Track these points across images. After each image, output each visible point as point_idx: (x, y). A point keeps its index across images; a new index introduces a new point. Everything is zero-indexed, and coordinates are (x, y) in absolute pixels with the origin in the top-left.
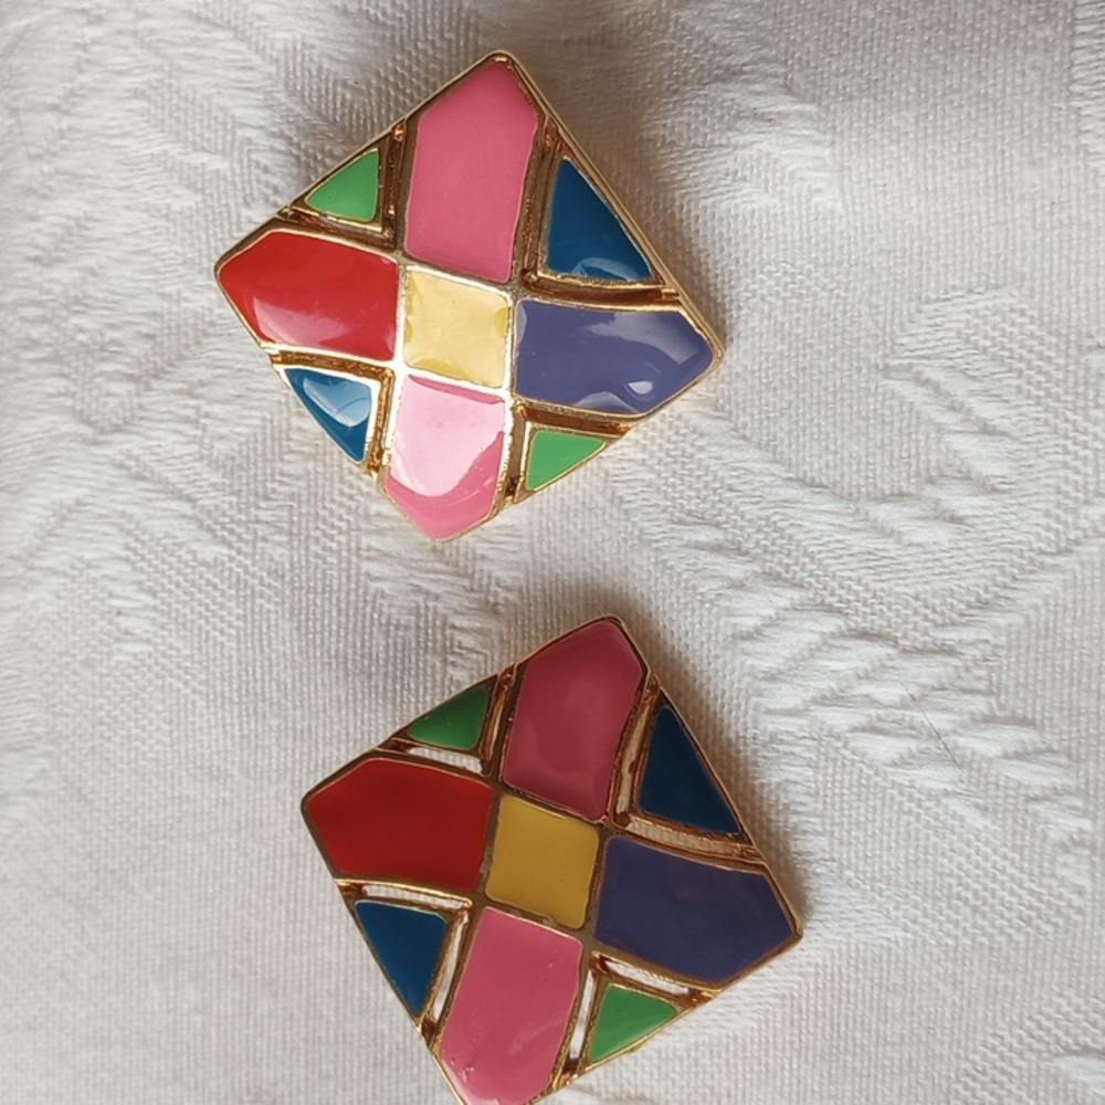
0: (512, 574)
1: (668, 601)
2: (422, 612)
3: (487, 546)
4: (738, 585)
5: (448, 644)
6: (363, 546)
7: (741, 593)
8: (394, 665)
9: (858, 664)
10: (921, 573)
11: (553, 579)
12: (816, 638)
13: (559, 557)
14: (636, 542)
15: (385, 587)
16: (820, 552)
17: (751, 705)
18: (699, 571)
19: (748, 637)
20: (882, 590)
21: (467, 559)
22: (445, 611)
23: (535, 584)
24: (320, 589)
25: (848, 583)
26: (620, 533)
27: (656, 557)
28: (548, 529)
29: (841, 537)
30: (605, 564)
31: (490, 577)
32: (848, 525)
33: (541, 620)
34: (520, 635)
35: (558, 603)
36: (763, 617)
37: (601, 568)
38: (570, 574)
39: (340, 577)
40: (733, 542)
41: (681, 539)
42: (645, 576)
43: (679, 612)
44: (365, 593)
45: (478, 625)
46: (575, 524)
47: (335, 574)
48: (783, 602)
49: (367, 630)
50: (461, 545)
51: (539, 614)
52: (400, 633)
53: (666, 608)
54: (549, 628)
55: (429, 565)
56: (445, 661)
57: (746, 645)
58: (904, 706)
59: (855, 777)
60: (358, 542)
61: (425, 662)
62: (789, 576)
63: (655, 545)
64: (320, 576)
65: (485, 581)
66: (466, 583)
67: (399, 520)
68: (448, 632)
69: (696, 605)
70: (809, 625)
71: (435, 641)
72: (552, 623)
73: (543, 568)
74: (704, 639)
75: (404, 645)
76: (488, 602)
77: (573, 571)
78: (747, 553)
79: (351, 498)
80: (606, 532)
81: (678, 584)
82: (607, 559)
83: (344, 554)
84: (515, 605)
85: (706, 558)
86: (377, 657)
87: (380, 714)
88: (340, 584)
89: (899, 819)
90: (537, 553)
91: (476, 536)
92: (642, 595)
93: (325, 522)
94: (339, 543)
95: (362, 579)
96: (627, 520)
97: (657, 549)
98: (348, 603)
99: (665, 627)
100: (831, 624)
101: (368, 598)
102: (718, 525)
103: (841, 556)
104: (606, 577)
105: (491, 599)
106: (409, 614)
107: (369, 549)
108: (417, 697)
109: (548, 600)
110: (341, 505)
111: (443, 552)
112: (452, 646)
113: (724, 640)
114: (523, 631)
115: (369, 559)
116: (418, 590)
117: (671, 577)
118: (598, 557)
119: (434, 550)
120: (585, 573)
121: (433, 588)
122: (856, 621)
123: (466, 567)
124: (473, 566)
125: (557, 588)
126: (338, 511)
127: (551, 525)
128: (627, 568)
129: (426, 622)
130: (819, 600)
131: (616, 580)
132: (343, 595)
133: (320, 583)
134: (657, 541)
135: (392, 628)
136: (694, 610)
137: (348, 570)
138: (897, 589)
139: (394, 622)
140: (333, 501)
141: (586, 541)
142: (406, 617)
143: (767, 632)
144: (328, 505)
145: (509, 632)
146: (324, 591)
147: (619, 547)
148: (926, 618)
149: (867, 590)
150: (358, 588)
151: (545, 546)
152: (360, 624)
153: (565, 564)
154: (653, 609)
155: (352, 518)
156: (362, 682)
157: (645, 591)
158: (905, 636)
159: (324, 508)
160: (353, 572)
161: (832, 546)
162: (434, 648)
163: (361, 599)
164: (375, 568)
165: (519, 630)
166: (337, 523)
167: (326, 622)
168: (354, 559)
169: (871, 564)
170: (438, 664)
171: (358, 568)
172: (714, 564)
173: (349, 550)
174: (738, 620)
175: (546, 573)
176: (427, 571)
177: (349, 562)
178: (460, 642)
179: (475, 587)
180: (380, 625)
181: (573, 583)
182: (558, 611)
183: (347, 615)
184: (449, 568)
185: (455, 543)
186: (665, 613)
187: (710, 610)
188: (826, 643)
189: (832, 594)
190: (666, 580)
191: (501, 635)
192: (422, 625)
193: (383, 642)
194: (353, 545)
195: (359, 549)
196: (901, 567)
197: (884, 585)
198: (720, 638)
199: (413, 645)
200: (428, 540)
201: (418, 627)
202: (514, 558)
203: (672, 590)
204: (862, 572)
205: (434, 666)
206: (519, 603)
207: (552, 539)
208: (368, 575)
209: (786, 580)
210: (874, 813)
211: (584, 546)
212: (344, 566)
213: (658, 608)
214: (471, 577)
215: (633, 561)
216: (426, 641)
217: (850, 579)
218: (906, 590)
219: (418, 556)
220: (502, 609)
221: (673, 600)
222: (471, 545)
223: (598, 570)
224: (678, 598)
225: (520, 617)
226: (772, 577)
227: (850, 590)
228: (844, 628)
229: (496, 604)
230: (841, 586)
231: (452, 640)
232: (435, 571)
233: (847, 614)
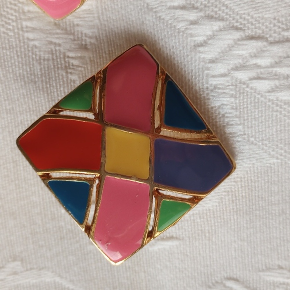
0: (92, 31)
1: (163, 34)
2: (54, 52)
3: (79, 20)
4: (194, 23)
5: (67, 65)
6: (24, 26)
7: (196, 26)
8: (45, 76)
9: (251, 51)
10: (276, 7)
11: (110, 31)
12: (231, 42)
13: (112, 21)
14: (146, 10)
15: (36, 43)
16: (230, 3)
17: (205, 75)
18: (176, 19)
19: (201, 45)
20: (259, 17)
21: (70, 27)
22: (64, 51)
23: (102, 34)
24: (8, 47)
25: (243, 16)
26: (138, 6)
27: (156, 15)
28: (105, 9)
30: (133, 21)
31: (82, 33)
33: (107, 50)
34: (98, 57)
35: (113, 41)
36: (207, 36)
37: (131, 23)
38: (117, 28)
39: (16, 41)
40: (190, 4)
41: (166, 6)
42: (152, 24)
43: (169, 38)
44: (28, 47)
45: (79, 55)
46: (117, 5)
47: (13, 40)
48: (216, 28)
49: (31, 63)
50: (67, 21)
51: (106, 47)
52: (46, 63)
53: (163, 37)
54: (111, 52)
55: (54, 31)
56: (67, 72)
57: (201, 49)
58: (272, 66)
59: (253, 99)
60: (22, 25)
61: (58, 74)
62: (217, 16)
63: (155, 10)
64: (7, 42)
65: (80, 35)
66: (72, 37)
67: (38, 13)
68: (67, 59)
69: (176, 34)
70: (229, 37)
71: (61, 64)
72: (112, 50)
73: (105, 26)
74: (181, 48)
75: (48, 68)
76: (82, 45)
77: (119, 26)
78: (197, 8)
79: (15, 5)
80: (132, 7)
81: (167, 26)
82: (134, 19)
83: (16, 31)
84: (94, 44)
85: (179, 12)
86: (38, 74)
87: (42, 98)
88: (16, 45)
89: (272, 114)
90: (102, 20)
91: (73, 16)
92: (151, 33)
93: (5, 17)
94: (13, 26)
95: (26, 41)
97: (156, 12)
98: (21, 52)
99: (163, 45)
100: (237, 35)
101: (30, 49)
103: (240, 4)
104: (134, 27)
105: (84, 43)
106: (49, 53)
107: (27, 27)
108: (57, 89)
109: (109, 41)
110: (11, 9)
111: (59, 25)
112: (69, 65)
113: (191, 48)
114: (100, 56)
115: (27, 32)
116: (51, 43)
117: (163, 23)
118: (129, 19)
119: (55, 24)
120: (124, 26)
121: (57, 41)
122: (249, 33)
123: (71, 30)
124: (74, 29)
125: (112, 34)
126: (10, 11)
127: (106, 7)
128: (143, 22)
129: (56, 56)
130: (231, 25)
131: (139, 28)
132: (18, 49)
133: (7, 45)
134: (156, 8)
135: (42, 61)
136: (175, 36)
137: (19, 38)
138: (266, 16)
139: (42, 58)
140: (7, 7)
141: (123, 12)
142: (48, 55)
143: (210, 42)
144: (6, 9)
145: (93, 57)
146: (10, 48)
147: (139, 13)
148: (279, 27)
149: (252, 17)
150: (24, 46)
151: (105, 17)
152: (28, 61)
153: (115, 23)
154: (157, 39)
155: (17, 14)
156: (32, 86)
157: (152, 31)
158: (271, 36)
159: (4, 11)
160: (21, 38)
162: (62, 68)
163: (27, 50)
164: (31, 36)
165: (98, 55)
166: (11, 17)
167: (13, 61)
168: (21, 32)
169: (253, 6)
170: (64, 74)
171: (23, 36)
172: (183, 15)
173: (18, 29)
174: (196, 38)
175: (107, 28)
176: (54, 34)
177: (19, 34)
178: (72, 63)
179: (76, 38)
180: (37, 60)
181: (119, 31)
182: (114, 44)
183: (22, 58)
184: (64, 32)
185: (64, 20)
186: (162, 39)
187: (183, 35)
188: (236, 44)
189: (237, 22)
190: (161, 25)
191: (90, 58)
192: (55, 58)
193: (39, 68)
194: (19, 26)
195: (22, 28)
196: (267, 6)
197: (260, 15)
198: (189, 47)
199: (52, 67)
200: (52, 20)
201: (53, 59)
202: (91, 24)
203: (164, 29)
204: (250, 10)
205: (62, 75)
206: (96, 43)
207: (108, 13)
208: (28, 39)
209: (216, 18)
210: (262, 113)
211: (122, 14)
212: (17, 36)
213: (159, 38)
214: (74, 34)
215: (145, 18)
216: (58, 64)
217: (244, 14)
218: (270, 16)
219: (48, 28)
220: (89, 47)
221: (166, 33)
222: (71, 20)
223: (130, 24)
224: (168, 32)
225: (97, 49)
226: (210, 17)
227: (245, 19)
228: (243, 36)
229: (86, 45)
230: (241, 18)
231: (69, 63)
232: (57, 34)
233: (244, 30)
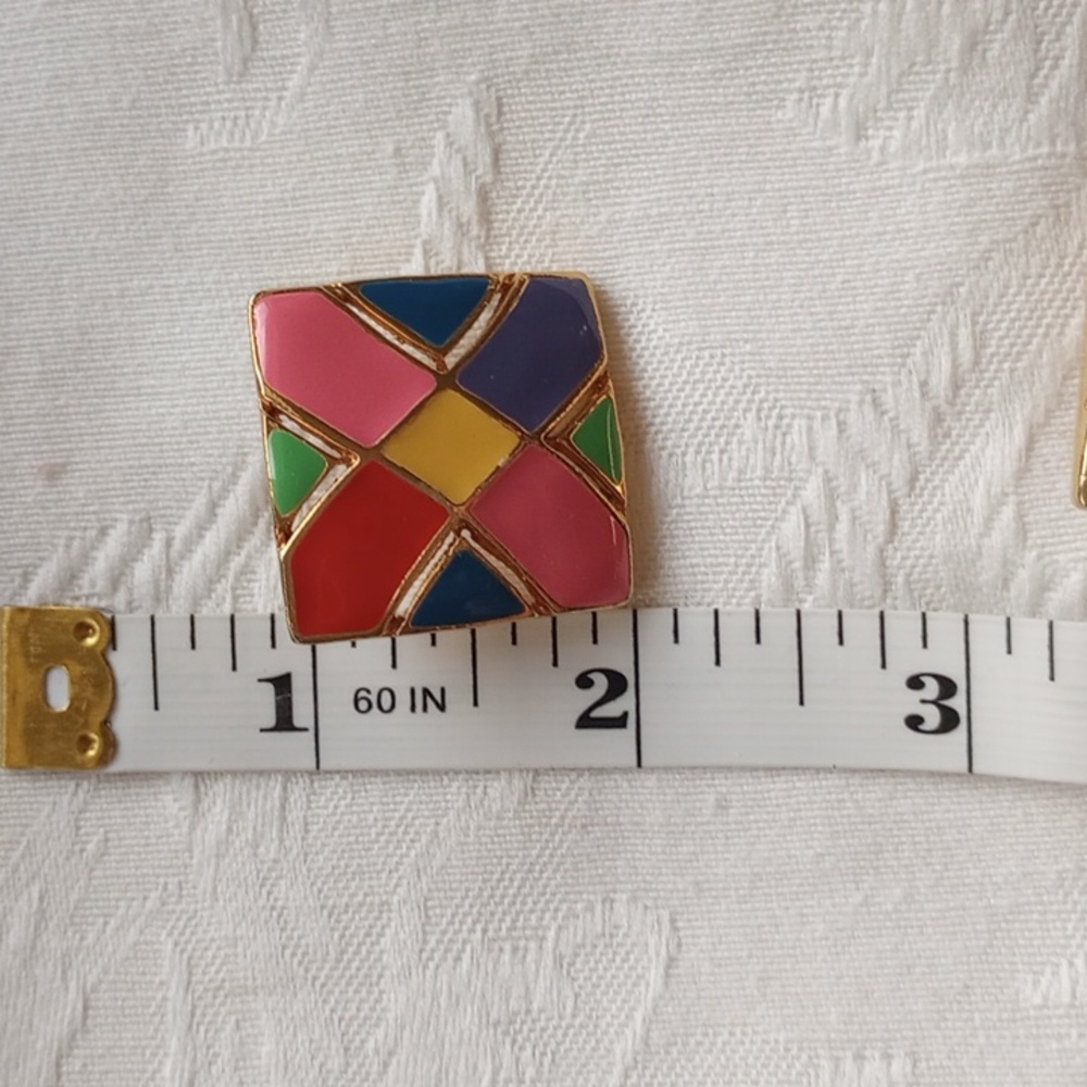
2: (847, 62)
5: (819, 92)
8: (791, 40)
9: (865, 509)
14: (949, 281)
15: (869, 20)
16: (965, 465)
19: (876, 403)
20: (936, 526)
21: (906, 101)
22: (851, 85)
23: (893, 178)
25: (939, 493)
26: (956, 263)
27: (937, 304)
28: (950, 187)
29: (981, 482)
30: (922, 250)
31: (891, 128)
32: (993, 490)
33: (857, 187)
34: (839, 167)
35: (877, 203)
36: (897, 418)
40: (963, 379)
41: (958, 325)
48: (915, 436)
49: (822, 8)
52: (823, 42)
56: (801, 91)
61: (797, 71)
62: (940, 437)
65: (887, 123)
66: (882, 104)
68: (831, 91)
70: (897, 463)
71: (820, 78)
72: (856, 199)
73: (909, 185)
75: (811, 46)
76: (866, 129)
77: (912, 217)
78: (955, 395)
80: (955, 248)
82: (928, 252)
84: (868, 158)
85: (944, 355)
86: (796, 22)
87: (740, 31)
90: (924, 177)
96: (969, 269)
97: (945, 303)
100: (899, 482)
102: (976, 363)
103: (963, 485)
105: (870, 132)
106: (843, 49)
108: (762, 66)
111: (910, 74)
112: (819, 96)
113: (868, 381)
114: (844, 170)
116: (869, 54)
117: (921, 321)
118: (928, 242)
120: (911, 230)
121: (872, 69)
122: (904, 505)
123: (898, 102)
124: (900, 109)
125: (891, 202)
127: (954, 189)
129: (838, 67)
130: (920, 469)
134: (953, 302)
135: (827, 32)
138: (937, 539)
139: (834, 34)
141: (942, 229)
142: (840, 46)
143: (885, 423)
145: (840, 155)
147: (941, 264)
148: (914, 566)
149: (936, 511)
151: (932, 185)
153: (917, 208)
156: (769, 9)
158: (896, 549)
161: (972, 475)
162: (812, 78)
164: (884, 7)
165: (845, 165)
169: (959, 513)
170: (797, 84)
174: (890, 394)
175: (905, 189)
176: (888, 62)
178: (823, 104)
179: (879, 115)
180: (829, 20)
181: (899, 219)
182: (869, 204)
184: (894, 84)
187: (895, 364)
188: (881, 478)
189: (927, 480)
191: (837, 147)
192: (834, 63)
193: (811, 25)
197: (940, 528)
198: (869, 377)
199: (814, 56)
201: (831, 59)
202: (915, 153)
204: (951, 507)
205: (794, 80)
206: (870, 162)
207: (940, 192)
209: (935, 434)
211: (938, 227)
214: (889, 108)
216: (820, 69)
217: (943, 495)
220: (862, 145)
225: (858, 164)
226: (937, 423)
227: (933, 495)
228: (898, 494)
229: (867, 138)
230: (935, 488)
231: (824, 96)
232: (889, 70)
233: (910, 496)
